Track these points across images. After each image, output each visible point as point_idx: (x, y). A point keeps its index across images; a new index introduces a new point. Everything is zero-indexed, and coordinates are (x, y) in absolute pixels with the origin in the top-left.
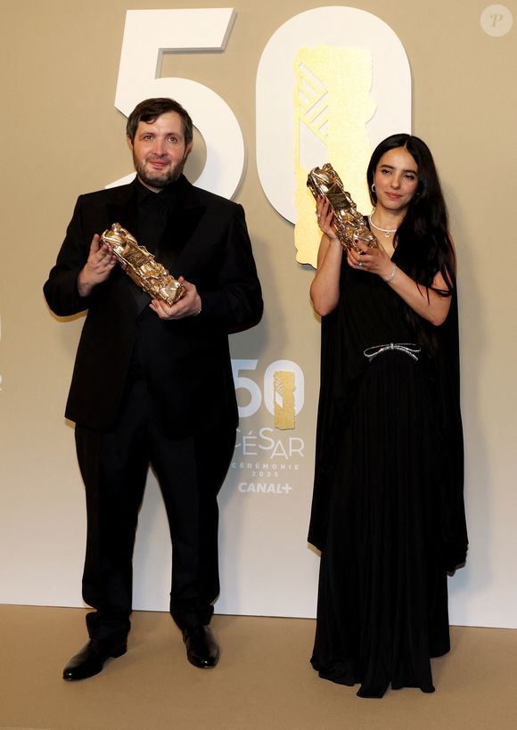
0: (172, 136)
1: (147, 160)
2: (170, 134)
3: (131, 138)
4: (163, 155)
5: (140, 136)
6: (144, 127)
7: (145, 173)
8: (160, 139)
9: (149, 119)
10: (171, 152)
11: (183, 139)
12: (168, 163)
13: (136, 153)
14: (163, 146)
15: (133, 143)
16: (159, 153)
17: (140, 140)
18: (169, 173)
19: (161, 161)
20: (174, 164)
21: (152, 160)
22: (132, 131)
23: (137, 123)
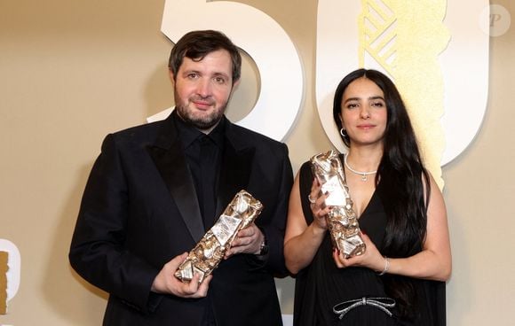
0: (219, 76)
1: (190, 100)
2: (217, 74)
3: (173, 72)
4: (207, 97)
5: (184, 73)
6: (189, 64)
7: (187, 114)
8: (206, 78)
9: (196, 57)
10: (216, 93)
11: (231, 79)
12: (213, 104)
13: (178, 90)
14: (209, 85)
15: (175, 78)
16: (204, 94)
17: (184, 77)
18: (213, 115)
19: (206, 102)
20: (218, 106)
21: (195, 100)
22: (175, 65)
23: (182, 57)
